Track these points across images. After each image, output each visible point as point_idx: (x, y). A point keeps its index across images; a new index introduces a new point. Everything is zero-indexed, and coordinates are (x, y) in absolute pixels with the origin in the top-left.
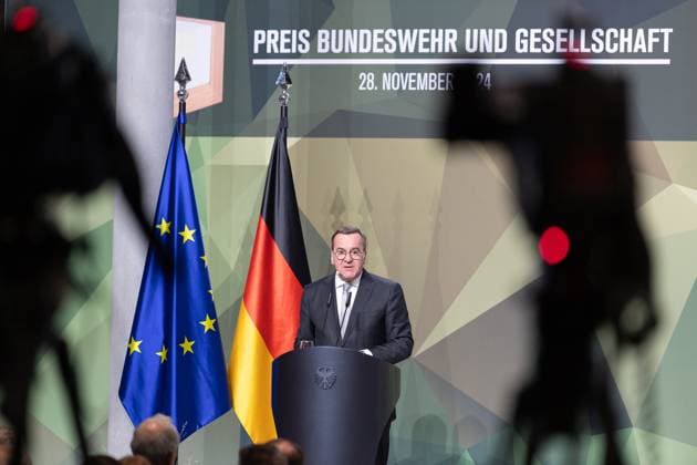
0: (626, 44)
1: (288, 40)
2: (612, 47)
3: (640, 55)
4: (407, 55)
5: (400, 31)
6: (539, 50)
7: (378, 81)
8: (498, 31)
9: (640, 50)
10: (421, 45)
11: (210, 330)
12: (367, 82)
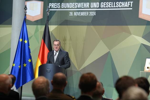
0: (123, 5)
1: (56, 5)
2: (120, 6)
3: (126, 7)
4: (79, 8)
5: (78, 3)
6: (105, 7)
7: (73, 14)
8: (97, 3)
9: (126, 6)
10: (82, 6)
11: (30, 62)
12: (71, 14)
